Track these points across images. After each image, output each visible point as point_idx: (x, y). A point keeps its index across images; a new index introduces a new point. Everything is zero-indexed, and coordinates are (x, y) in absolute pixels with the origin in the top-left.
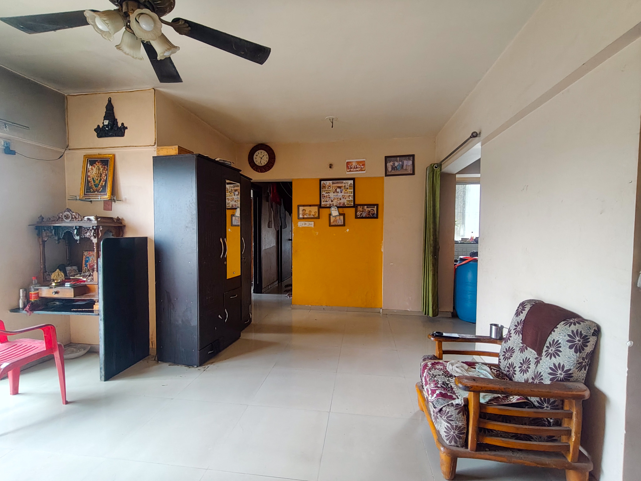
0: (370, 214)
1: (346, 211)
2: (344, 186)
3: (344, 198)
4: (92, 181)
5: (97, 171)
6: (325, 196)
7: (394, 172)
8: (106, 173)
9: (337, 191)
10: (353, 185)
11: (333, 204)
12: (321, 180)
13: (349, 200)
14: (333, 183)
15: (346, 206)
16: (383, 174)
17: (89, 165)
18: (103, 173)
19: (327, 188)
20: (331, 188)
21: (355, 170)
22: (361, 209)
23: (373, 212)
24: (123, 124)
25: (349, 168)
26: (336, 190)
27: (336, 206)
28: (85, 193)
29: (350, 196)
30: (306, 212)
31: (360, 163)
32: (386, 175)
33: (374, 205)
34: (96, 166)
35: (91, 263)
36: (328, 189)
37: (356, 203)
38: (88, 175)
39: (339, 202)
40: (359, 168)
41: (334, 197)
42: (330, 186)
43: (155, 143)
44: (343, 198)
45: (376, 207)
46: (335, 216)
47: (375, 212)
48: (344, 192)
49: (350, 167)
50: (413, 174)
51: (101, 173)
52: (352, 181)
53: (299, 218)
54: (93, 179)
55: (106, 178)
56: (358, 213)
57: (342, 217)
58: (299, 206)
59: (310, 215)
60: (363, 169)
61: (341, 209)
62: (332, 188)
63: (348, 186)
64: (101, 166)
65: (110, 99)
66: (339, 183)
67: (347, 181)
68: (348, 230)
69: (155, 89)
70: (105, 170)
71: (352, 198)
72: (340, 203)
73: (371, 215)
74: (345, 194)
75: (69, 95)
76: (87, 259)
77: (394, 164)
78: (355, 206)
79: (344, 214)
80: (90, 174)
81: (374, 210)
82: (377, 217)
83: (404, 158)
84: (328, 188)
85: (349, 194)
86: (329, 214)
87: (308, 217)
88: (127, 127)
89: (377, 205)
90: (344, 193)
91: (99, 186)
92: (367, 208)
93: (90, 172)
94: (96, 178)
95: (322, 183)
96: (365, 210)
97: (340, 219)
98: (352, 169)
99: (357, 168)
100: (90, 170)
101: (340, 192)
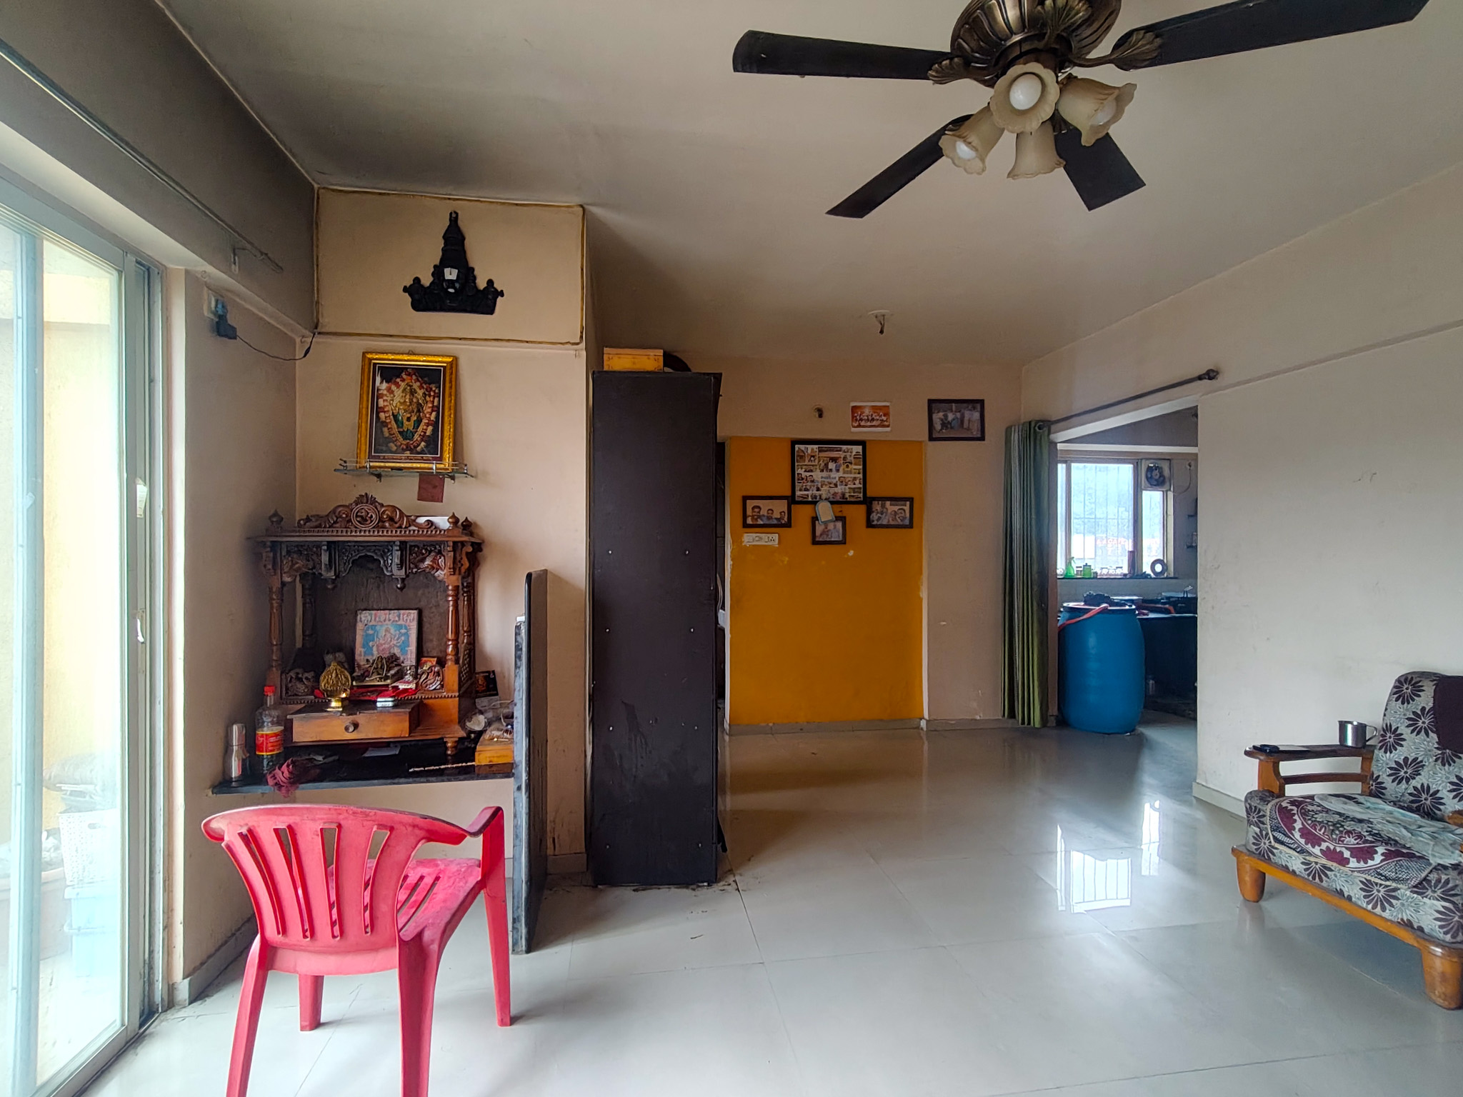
0: (897, 517)
1: (848, 511)
2: (844, 458)
3: (844, 483)
4: (393, 422)
5: (408, 396)
6: (803, 476)
7: (945, 434)
8: (436, 404)
9: (830, 467)
10: (861, 457)
11: (820, 496)
12: (794, 442)
13: (854, 488)
14: (821, 450)
15: (848, 500)
16: (925, 436)
17: (378, 379)
18: (427, 402)
19: (807, 461)
20: (817, 461)
21: (869, 424)
22: (879, 508)
23: (903, 515)
24: (490, 282)
25: (856, 420)
26: (826, 465)
27: (826, 499)
28: (373, 454)
29: (855, 479)
30: (761, 513)
31: (878, 411)
32: (931, 439)
33: (905, 499)
34: (403, 385)
35: (382, 641)
36: (810, 463)
37: (869, 494)
38: (380, 406)
39: (832, 491)
40: (878, 420)
41: (823, 479)
42: (813, 456)
43: (581, 337)
44: (842, 482)
45: (908, 503)
46: (826, 523)
47: (908, 515)
48: (844, 469)
49: (858, 417)
50: (982, 438)
51: (420, 401)
52: (861, 447)
53: (745, 525)
54: (395, 417)
55: (437, 417)
56: (874, 516)
57: (839, 525)
58: (745, 499)
59: (769, 518)
60: (886, 423)
61: (837, 507)
62: (819, 461)
63: (852, 458)
64: (418, 384)
65: (454, 215)
66: (833, 451)
67: (849, 447)
68: (851, 553)
69: (585, 206)
70: (430, 396)
71: (860, 483)
72: (835, 494)
73: (899, 520)
74: (845, 475)
75: (324, 188)
76: (370, 632)
77: (946, 416)
78: (868, 502)
79: (845, 518)
80: (386, 404)
81: (904, 510)
82: (911, 526)
83: (965, 405)
84: (810, 460)
85: (853, 476)
86: (813, 518)
87: (768, 522)
88: (502, 291)
89: (911, 500)
90: (844, 473)
91: (416, 437)
92: (891, 505)
93: (385, 398)
94: (403, 415)
95: (796, 449)
96: (887, 509)
97: (835, 528)
98: (863, 422)
99: (873, 420)
100: (385, 392)
101: (834, 470)
